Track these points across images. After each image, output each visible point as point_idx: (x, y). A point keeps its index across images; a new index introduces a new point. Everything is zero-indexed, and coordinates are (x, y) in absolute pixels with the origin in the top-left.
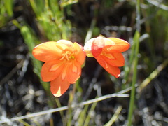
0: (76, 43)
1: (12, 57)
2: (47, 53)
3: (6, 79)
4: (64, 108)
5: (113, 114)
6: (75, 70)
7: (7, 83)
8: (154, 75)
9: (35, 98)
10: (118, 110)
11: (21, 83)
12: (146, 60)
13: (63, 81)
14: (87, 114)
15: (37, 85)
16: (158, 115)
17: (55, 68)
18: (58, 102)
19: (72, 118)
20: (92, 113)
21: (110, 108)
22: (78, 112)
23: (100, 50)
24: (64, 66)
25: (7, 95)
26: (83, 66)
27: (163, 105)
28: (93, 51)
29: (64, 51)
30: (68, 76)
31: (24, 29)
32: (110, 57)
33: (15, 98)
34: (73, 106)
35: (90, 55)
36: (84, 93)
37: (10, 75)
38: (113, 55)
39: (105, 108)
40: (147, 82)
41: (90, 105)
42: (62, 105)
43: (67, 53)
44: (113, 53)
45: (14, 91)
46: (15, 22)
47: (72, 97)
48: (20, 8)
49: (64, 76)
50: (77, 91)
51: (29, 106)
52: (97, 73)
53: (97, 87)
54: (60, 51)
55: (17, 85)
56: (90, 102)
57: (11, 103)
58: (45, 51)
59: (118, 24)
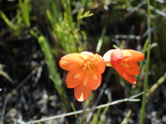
2: (71, 63)
6: (95, 77)
7: (22, 88)
8: (161, 80)
9: (49, 102)
10: (128, 114)
11: (35, 88)
12: (154, 66)
13: (85, 87)
20: (103, 117)
21: (120, 112)
23: (119, 60)
24: (85, 74)
25: (23, 99)
28: (112, 62)
29: (86, 61)
31: (41, 39)
33: (30, 102)
36: (96, 98)
37: (25, 81)
38: (129, 65)
39: (115, 112)
43: (88, 62)
45: (29, 95)
53: (108, 92)
55: (32, 90)
57: (26, 107)
58: (69, 61)
59: (127, 33)
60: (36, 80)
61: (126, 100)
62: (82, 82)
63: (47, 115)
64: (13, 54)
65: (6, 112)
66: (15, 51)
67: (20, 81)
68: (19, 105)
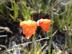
0: (34, 21)
1: (18, 29)
3: (16, 34)
4: (31, 42)
5: (45, 43)
6: (34, 30)
8: (55, 33)
9: (24, 39)
10: (46, 42)
13: (30, 34)
14: (38, 44)
15: (24, 36)
16: (56, 44)
17: (27, 30)
18: (30, 40)
19: (34, 45)
20: (39, 43)
22: (35, 43)
24: (30, 29)
25: (16, 39)
26: (36, 29)
27: (58, 41)
30: (31, 32)
32: (45, 26)
34: (34, 42)
35: (38, 25)
37: (17, 33)
40: (53, 35)
41: (38, 41)
42: (31, 41)
43: (31, 25)
44: (46, 24)
46: (18, 19)
47: (33, 39)
48: (20, 16)
49: (30, 32)
50: (35, 37)
51: (22, 41)
52: (40, 32)
53: (40, 36)
54: (29, 24)
55: (19, 36)
56: (38, 40)
57: (17, 41)
58: (24, 24)
60: (20, 33)
61: (45, 38)
62: (29, 32)
63: (23, 43)
64: (14, 26)
65: (12, 42)
66: (15, 25)
67: (16, 33)
68: (15, 40)
